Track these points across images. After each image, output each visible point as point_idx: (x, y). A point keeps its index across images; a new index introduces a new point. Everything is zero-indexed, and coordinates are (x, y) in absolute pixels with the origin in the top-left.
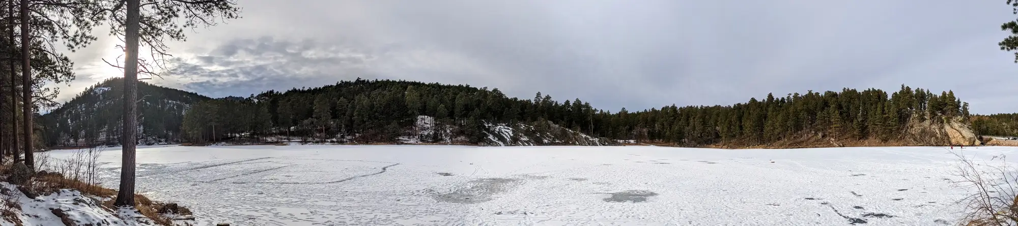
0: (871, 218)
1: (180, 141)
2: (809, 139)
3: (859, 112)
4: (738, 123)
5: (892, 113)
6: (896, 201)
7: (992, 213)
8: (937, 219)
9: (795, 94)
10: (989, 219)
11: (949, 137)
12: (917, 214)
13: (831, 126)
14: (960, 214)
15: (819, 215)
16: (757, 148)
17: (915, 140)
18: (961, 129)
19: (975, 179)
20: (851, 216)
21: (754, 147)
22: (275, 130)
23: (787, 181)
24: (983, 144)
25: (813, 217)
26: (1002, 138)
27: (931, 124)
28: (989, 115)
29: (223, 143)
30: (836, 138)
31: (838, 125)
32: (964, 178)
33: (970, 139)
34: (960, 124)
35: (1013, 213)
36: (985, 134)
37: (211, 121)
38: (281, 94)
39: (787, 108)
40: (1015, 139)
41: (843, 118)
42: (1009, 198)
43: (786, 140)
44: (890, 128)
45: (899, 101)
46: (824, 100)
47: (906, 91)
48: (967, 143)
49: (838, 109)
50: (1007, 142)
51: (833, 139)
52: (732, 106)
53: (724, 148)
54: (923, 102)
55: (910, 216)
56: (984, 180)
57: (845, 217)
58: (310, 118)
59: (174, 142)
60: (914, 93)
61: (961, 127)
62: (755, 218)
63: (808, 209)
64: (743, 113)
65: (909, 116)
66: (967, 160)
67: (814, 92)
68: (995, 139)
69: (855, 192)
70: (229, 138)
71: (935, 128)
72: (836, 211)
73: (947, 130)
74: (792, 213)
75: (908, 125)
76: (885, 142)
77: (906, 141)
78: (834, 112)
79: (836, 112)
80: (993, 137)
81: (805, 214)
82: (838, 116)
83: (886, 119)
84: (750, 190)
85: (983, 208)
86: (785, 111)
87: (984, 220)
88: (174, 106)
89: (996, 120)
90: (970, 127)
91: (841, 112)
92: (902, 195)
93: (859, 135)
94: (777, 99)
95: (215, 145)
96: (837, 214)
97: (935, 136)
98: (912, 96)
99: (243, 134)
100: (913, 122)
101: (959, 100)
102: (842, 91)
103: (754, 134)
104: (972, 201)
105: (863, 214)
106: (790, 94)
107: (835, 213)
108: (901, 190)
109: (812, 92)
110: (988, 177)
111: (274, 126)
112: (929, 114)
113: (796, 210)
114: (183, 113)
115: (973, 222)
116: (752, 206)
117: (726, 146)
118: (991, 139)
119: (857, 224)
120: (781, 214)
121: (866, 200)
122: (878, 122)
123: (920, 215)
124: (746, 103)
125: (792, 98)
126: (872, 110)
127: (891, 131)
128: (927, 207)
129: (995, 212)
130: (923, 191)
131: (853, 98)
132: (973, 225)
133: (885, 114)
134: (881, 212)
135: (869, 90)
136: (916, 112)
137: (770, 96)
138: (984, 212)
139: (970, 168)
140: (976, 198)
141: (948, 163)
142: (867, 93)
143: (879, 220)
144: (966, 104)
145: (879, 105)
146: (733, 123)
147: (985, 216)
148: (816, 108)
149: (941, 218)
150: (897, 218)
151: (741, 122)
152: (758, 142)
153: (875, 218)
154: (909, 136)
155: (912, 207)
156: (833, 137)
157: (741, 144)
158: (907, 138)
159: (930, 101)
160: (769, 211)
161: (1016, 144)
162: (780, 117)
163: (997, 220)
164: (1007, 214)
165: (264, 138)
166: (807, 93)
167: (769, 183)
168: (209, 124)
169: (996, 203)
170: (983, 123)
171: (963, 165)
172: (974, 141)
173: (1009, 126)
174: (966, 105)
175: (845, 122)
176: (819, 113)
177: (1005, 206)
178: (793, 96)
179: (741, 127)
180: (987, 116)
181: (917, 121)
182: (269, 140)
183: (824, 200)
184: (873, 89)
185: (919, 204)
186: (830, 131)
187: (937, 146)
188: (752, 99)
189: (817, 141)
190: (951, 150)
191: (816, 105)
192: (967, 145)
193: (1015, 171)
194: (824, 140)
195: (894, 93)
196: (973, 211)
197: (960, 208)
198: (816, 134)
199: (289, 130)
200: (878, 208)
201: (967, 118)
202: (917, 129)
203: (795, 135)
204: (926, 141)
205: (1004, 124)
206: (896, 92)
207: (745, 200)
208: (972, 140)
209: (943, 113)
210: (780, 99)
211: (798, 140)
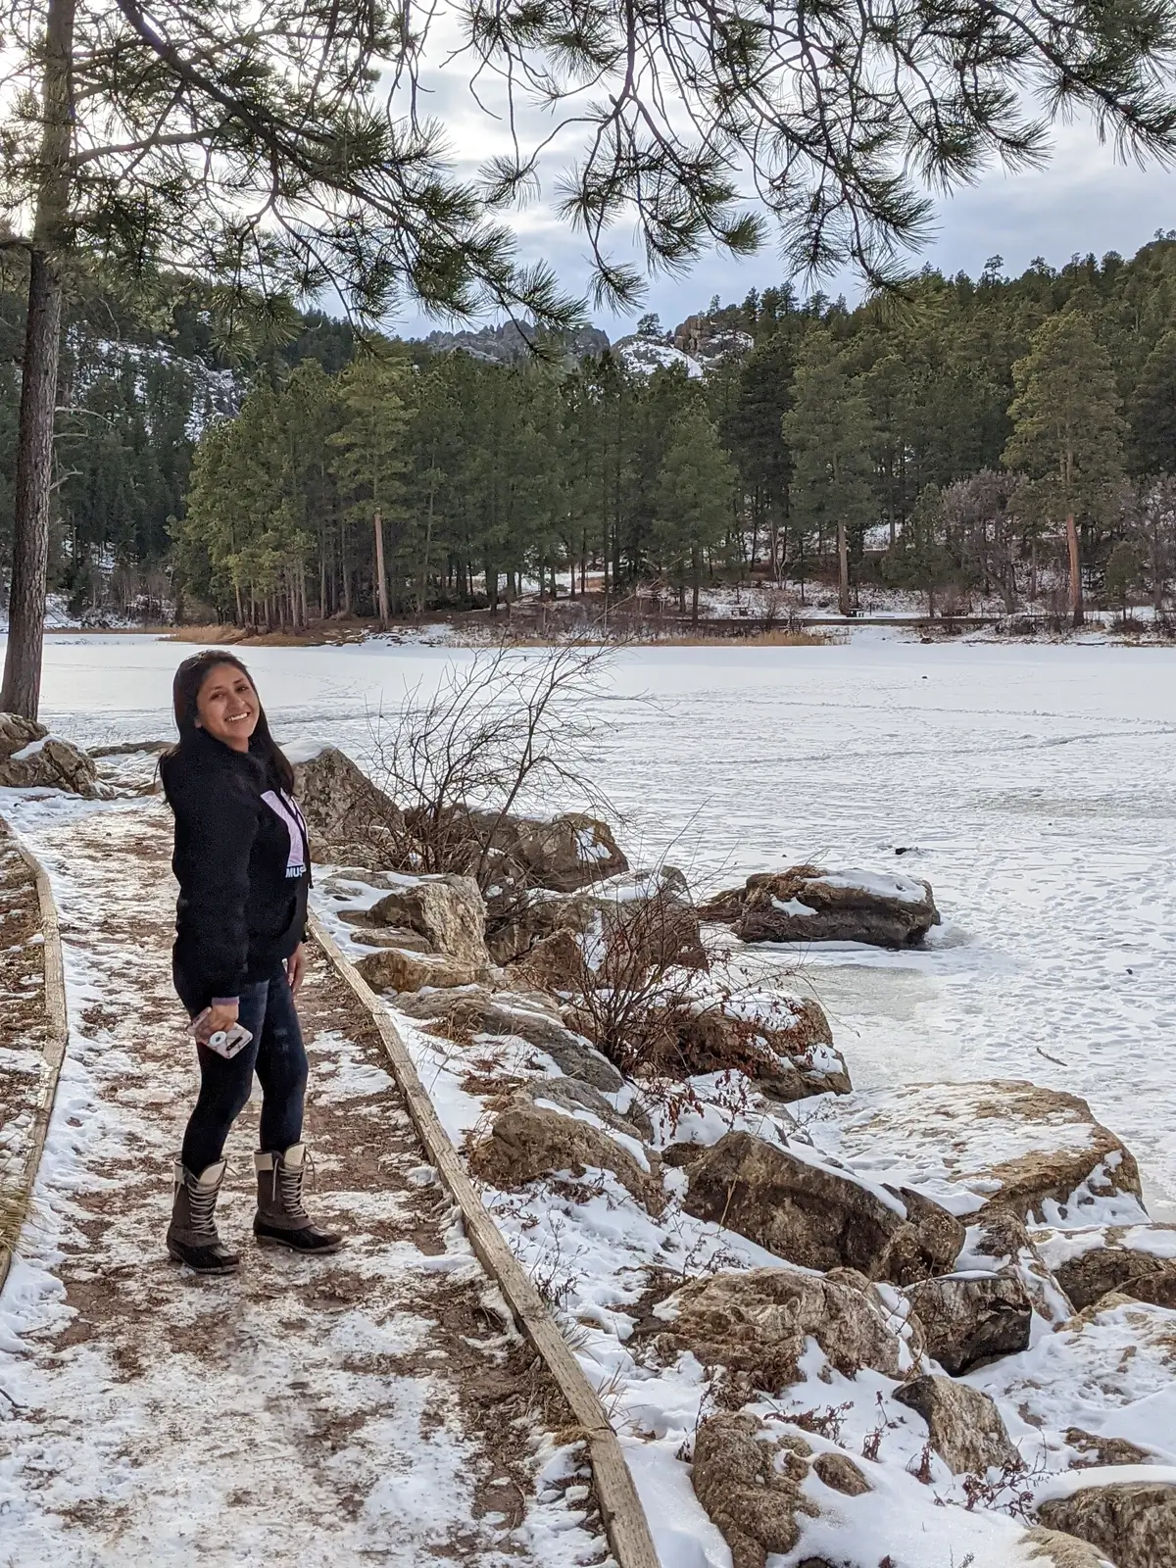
1: (169, 612)
22: (768, 544)
29: (436, 630)
37: (364, 492)
38: (838, 309)
58: (985, 472)
59: (131, 614)
70: (476, 603)
88: (127, 381)
95: (384, 640)
99: (564, 579)
111: (758, 520)
114: (194, 430)
165: (688, 598)
168: (351, 514)
182: (720, 604)
199: (856, 542)
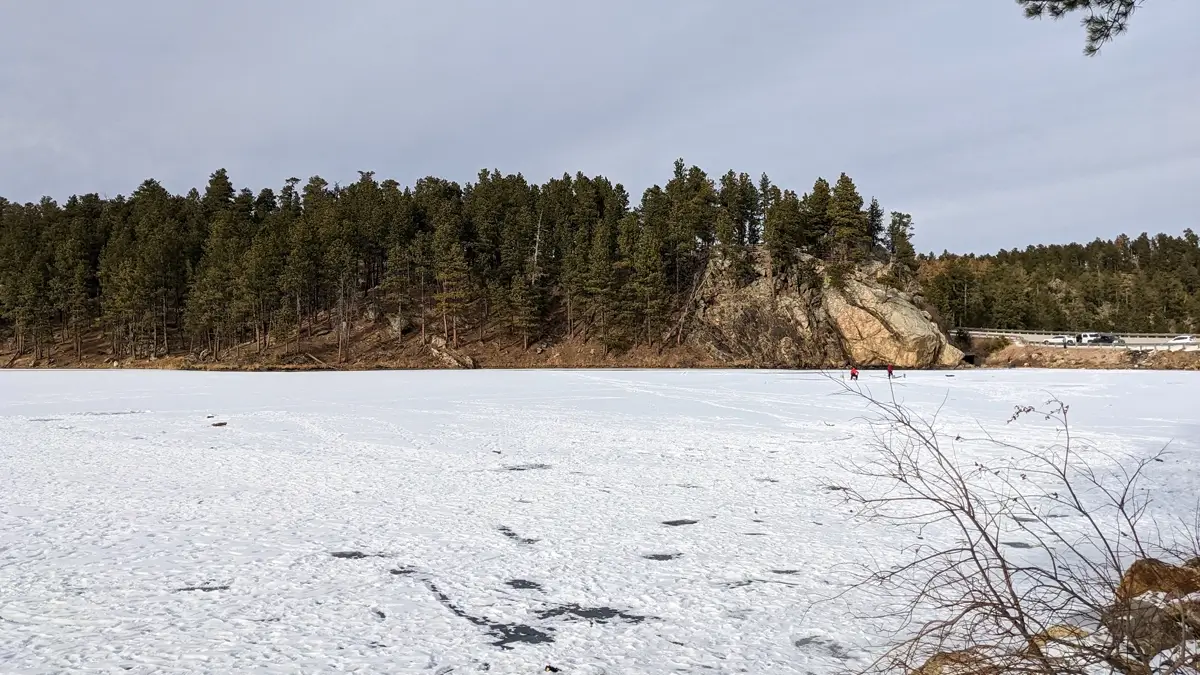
0: (568, 624)
2: (356, 338)
3: (533, 251)
4: (80, 268)
5: (644, 253)
6: (654, 561)
7: (1024, 631)
8: (805, 634)
9: (312, 181)
10: (1010, 653)
11: (841, 337)
12: (731, 614)
13: (436, 297)
14: (894, 623)
15: (383, 615)
16: (152, 366)
17: (720, 346)
18: (885, 309)
19: (947, 492)
20: (495, 615)
21: (141, 361)
23: (268, 492)
24: (971, 360)
25: (357, 624)
26: (1051, 339)
27: (777, 292)
28: (994, 253)
30: (450, 336)
31: (460, 294)
32: (903, 489)
33: (921, 342)
34: (881, 291)
35: (1118, 640)
36: (978, 326)
39: (281, 228)
40: (1107, 340)
41: (477, 271)
42: (1092, 574)
43: (271, 339)
44: (636, 304)
45: (666, 214)
46: (415, 208)
47: (689, 184)
48: (912, 358)
49: (461, 239)
50: (1073, 352)
51: (441, 342)
52: (62, 203)
53: (20, 366)
54: (746, 216)
55: (706, 621)
56: (985, 496)
57: (474, 620)
60: (718, 187)
61: (885, 300)
62: (119, 649)
63: (340, 594)
64: (107, 233)
65: (699, 264)
66: (912, 417)
67: (379, 179)
68: (1019, 341)
69: (514, 530)
71: (792, 305)
72: (444, 598)
73: (832, 312)
74: (278, 611)
75: (698, 297)
76: (618, 352)
77: (689, 350)
78: (448, 249)
79: (455, 248)
80: (1009, 335)
81: (330, 615)
82: (459, 262)
83: (622, 276)
84: (112, 537)
85: (982, 604)
86: (273, 235)
87: (988, 653)
89: (1022, 272)
90: (920, 299)
91: (469, 249)
92: (675, 540)
93: (530, 330)
94: (247, 193)
96: (445, 610)
97: (792, 331)
98: (709, 199)
100: (715, 284)
101: (874, 207)
102: (475, 180)
103: (148, 314)
104: (937, 574)
105: (539, 606)
106: (296, 180)
107: (439, 604)
108: (675, 523)
109: (374, 178)
110: (997, 485)
112: (768, 258)
113: (293, 602)
115: (943, 657)
116: (113, 602)
117: (31, 359)
118: (1002, 344)
119: (517, 645)
120: (236, 620)
121: (548, 554)
122: (596, 285)
123: (743, 617)
124: (120, 198)
125: (301, 192)
126: (574, 246)
127: (640, 316)
128: (767, 588)
129: (1033, 628)
130: (754, 527)
131: (511, 205)
132: (946, 669)
133: (620, 258)
134: (602, 602)
135: (567, 177)
136: (725, 253)
137: (220, 181)
138: (990, 623)
139: (924, 449)
140: (953, 566)
141: (843, 428)
142: (560, 187)
143: (597, 630)
144: (901, 220)
145: (600, 229)
146: (60, 266)
147: (994, 639)
148: (385, 232)
149: (818, 631)
150: (659, 624)
151: (95, 265)
152: (160, 342)
153: (583, 624)
154: (701, 334)
155: (712, 585)
156: (439, 332)
157: (89, 352)
158: (696, 338)
159: (771, 212)
160: (184, 615)
161: (1113, 359)
162: (251, 258)
163: (1046, 661)
164: (1090, 642)
166: (357, 179)
167: (194, 505)
169: (1040, 593)
170: (971, 286)
171: (899, 438)
172: (938, 352)
173: (1074, 292)
174: (901, 222)
175: (483, 285)
176: (394, 251)
177: (1077, 606)
178: (305, 189)
179: (93, 286)
180: (982, 259)
181: (726, 282)
183: (400, 559)
184: (579, 174)
185: (739, 577)
186: (431, 312)
187: (799, 367)
188: (148, 183)
189: (386, 345)
190: (852, 383)
191: (386, 222)
192: (911, 363)
193: (1114, 468)
194: (411, 342)
195: (649, 190)
196: (945, 615)
197: (893, 600)
198: (382, 321)
200: (591, 583)
201: (907, 268)
202: (727, 308)
203: (305, 324)
204: (759, 350)
205: (1054, 283)
206: (657, 187)
207: (84, 582)
208: (931, 345)
209: (821, 252)
210: (256, 194)
211: (317, 342)
